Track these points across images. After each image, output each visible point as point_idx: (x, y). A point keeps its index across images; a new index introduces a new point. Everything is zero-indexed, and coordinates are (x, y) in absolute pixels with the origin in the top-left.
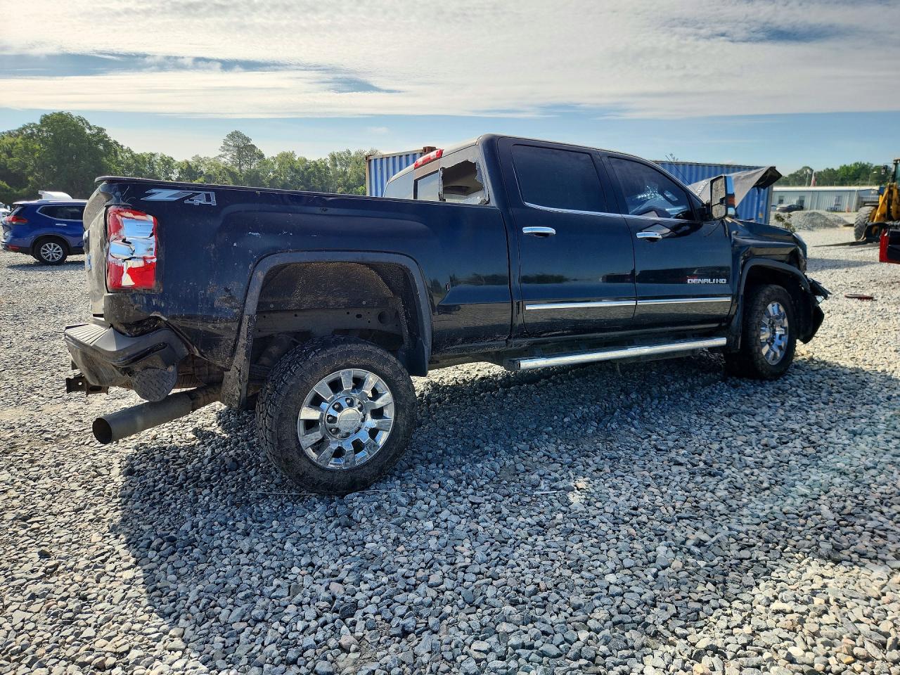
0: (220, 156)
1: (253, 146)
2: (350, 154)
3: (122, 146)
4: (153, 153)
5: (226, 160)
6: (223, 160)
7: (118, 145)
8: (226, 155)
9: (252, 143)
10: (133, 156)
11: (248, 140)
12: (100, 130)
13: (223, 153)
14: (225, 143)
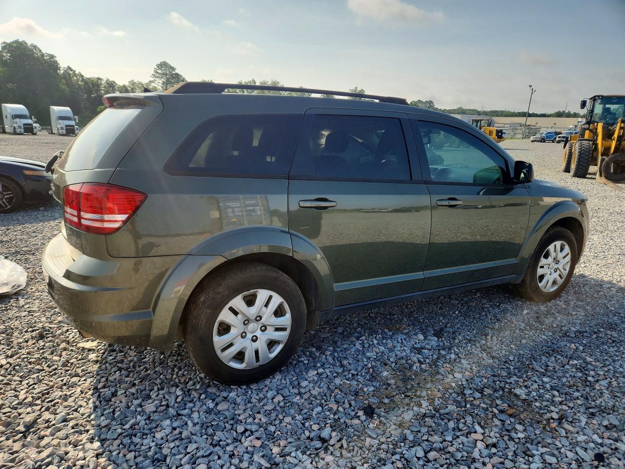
0: (150, 82)
1: (177, 74)
2: (255, 82)
3: (75, 71)
4: (100, 77)
5: (155, 85)
6: (153, 84)
7: (72, 70)
8: (155, 80)
9: (177, 71)
10: (83, 79)
11: (173, 69)
12: (52, 57)
13: (153, 79)
14: (156, 72)
